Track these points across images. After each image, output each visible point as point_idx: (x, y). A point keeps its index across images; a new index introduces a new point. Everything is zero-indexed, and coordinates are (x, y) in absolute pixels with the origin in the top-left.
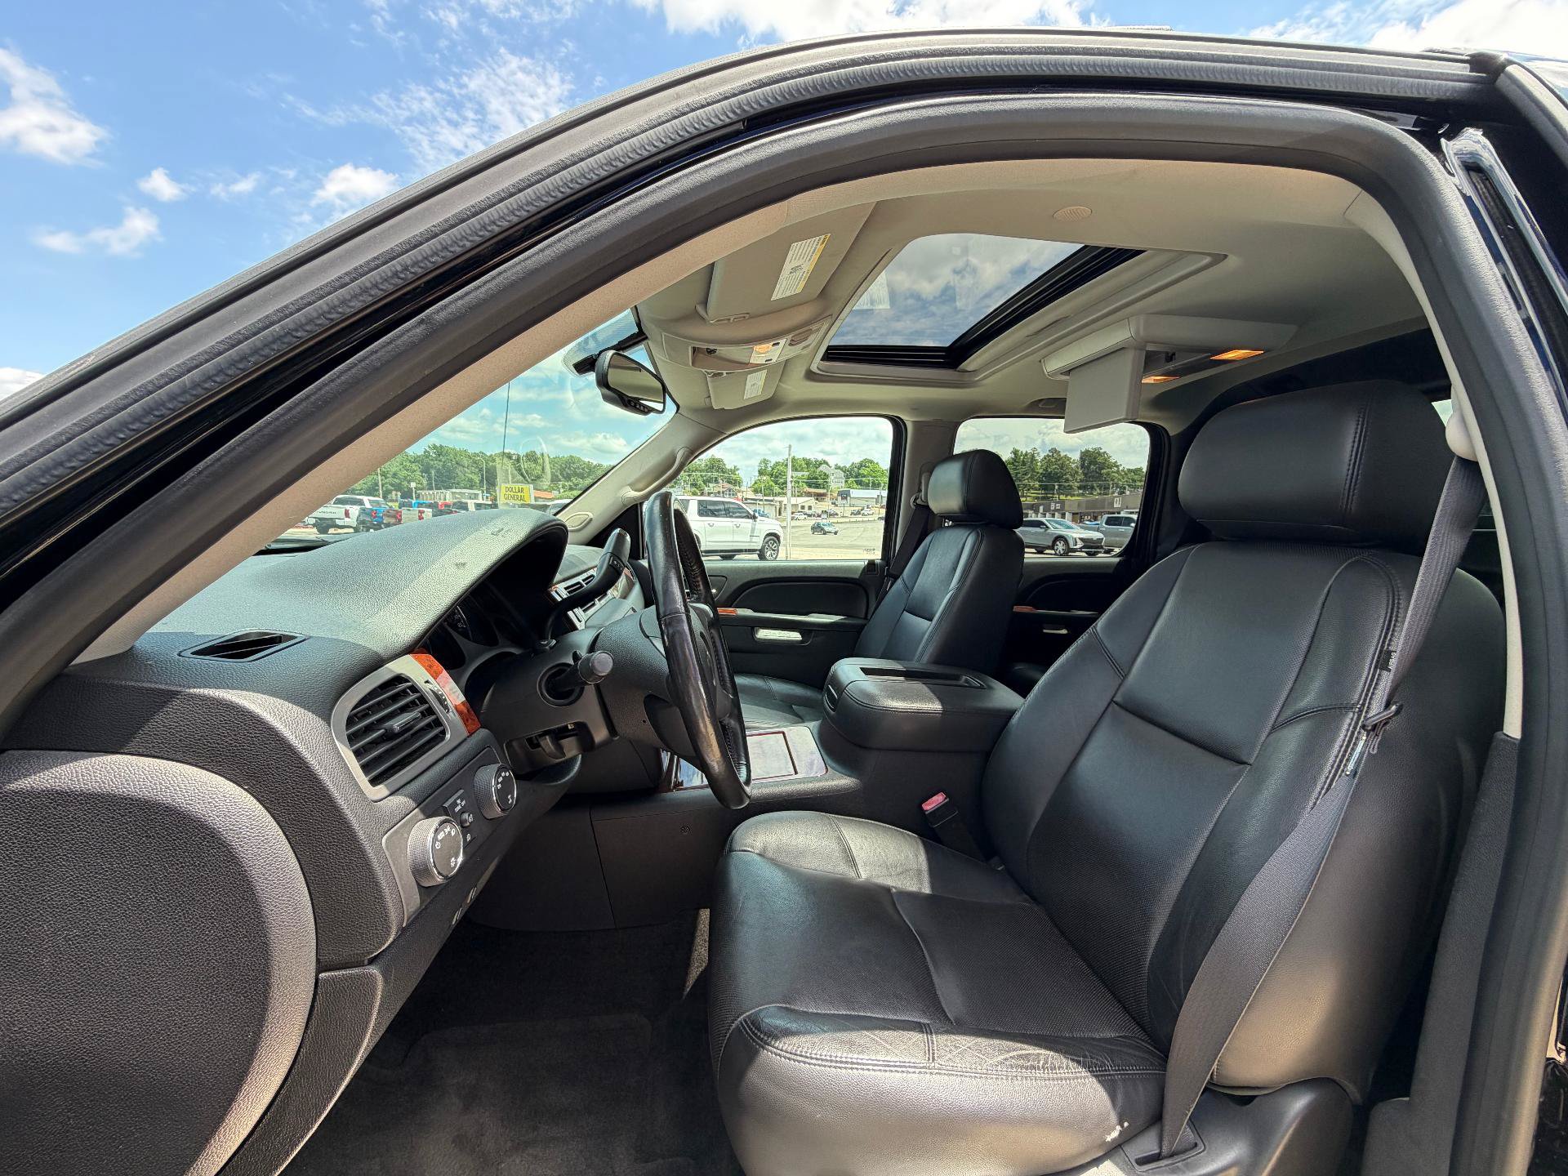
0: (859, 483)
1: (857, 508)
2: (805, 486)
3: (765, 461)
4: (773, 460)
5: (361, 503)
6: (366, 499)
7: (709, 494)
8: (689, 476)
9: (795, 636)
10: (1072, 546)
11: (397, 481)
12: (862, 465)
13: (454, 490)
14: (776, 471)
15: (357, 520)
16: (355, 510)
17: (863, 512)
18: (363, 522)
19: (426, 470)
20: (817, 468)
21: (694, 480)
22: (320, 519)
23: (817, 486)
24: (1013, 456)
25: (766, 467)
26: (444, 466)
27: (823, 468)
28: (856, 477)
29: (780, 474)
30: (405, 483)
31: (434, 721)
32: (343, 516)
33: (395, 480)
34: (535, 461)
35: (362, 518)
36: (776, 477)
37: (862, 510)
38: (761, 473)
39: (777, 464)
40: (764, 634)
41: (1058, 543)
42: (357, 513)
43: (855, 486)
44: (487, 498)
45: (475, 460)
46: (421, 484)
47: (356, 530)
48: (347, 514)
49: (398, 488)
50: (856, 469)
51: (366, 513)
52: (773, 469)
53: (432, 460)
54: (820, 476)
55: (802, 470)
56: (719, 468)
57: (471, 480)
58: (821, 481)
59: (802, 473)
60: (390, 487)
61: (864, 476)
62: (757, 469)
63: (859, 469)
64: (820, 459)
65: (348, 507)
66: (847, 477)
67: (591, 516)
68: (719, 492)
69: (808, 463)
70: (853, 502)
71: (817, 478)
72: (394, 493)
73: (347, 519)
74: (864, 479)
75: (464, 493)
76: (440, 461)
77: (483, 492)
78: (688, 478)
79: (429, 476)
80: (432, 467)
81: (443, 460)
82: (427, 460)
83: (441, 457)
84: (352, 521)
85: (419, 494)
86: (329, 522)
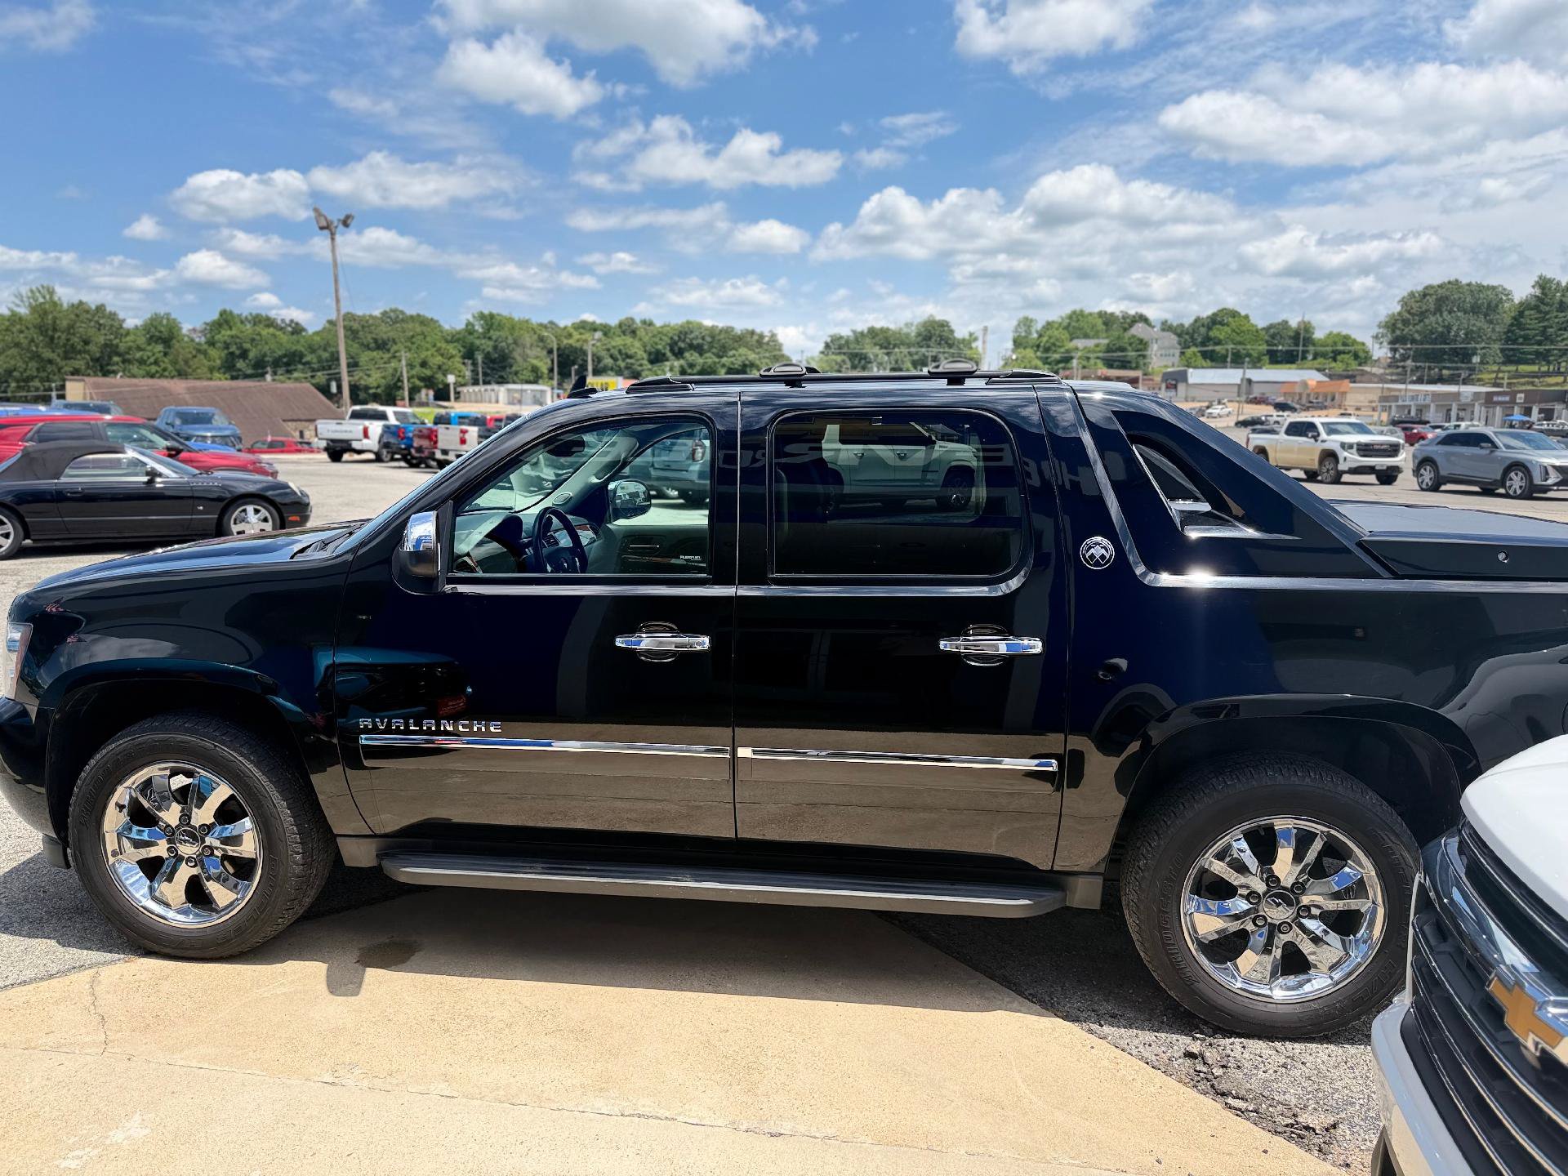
0: (1207, 355)
1: (1197, 405)
2: (1100, 363)
3: (1027, 322)
4: (1041, 318)
5: (382, 416)
6: (390, 410)
8: (888, 354)
10: (1538, 481)
11: (428, 372)
12: (1215, 321)
13: (511, 386)
14: (1045, 339)
15: (379, 442)
16: (376, 428)
17: (1210, 411)
18: (386, 445)
19: (469, 354)
20: (1125, 330)
21: (897, 362)
22: (333, 441)
23: (1125, 364)
24: (1538, 292)
25: (1029, 332)
26: (495, 348)
27: (1138, 330)
28: (1203, 344)
29: (1054, 344)
30: (439, 376)
32: (361, 435)
33: (424, 370)
34: (634, 332)
35: (385, 440)
36: (1047, 350)
37: (1208, 407)
38: (1018, 343)
39: (1049, 325)
41: (1512, 475)
42: (379, 432)
43: (1200, 361)
44: (559, 396)
45: (540, 335)
46: (464, 377)
48: (366, 434)
49: (429, 382)
50: (1203, 330)
51: (391, 433)
52: (1040, 336)
53: (478, 338)
54: (1130, 344)
55: (1096, 336)
57: (535, 370)
58: (1131, 354)
59: (1096, 341)
60: (418, 383)
61: (1219, 343)
62: (1011, 336)
63: (1209, 329)
64: (1132, 312)
65: (367, 423)
66: (1185, 346)
69: (1108, 320)
70: (1193, 392)
71: (1122, 349)
72: (424, 391)
73: (365, 441)
74: (1218, 348)
75: (526, 390)
76: (490, 338)
77: (553, 389)
78: (886, 358)
79: (475, 364)
80: (478, 349)
81: (494, 338)
82: (471, 337)
83: (492, 332)
84: (372, 443)
85: (459, 393)
86: (344, 445)
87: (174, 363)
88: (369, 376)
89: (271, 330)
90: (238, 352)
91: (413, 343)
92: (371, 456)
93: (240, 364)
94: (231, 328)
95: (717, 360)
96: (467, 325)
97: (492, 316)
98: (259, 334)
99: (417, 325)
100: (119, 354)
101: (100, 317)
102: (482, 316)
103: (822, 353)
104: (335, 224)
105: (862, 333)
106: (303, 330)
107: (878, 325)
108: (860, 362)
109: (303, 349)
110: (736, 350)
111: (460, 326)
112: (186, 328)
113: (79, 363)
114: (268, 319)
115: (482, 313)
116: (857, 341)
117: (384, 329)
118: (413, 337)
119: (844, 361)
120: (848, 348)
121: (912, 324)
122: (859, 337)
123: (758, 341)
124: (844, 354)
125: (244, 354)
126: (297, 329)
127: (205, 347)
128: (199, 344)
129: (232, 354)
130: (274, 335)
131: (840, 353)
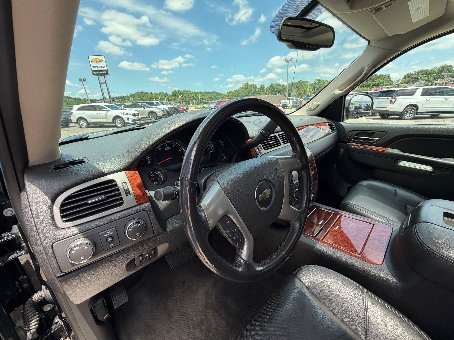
5: (293, 100)
6: (295, 98)
7: (436, 85)
8: (425, 77)
9: (429, 168)
11: (305, 92)
16: (291, 102)
22: (283, 104)
30: (307, 93)
31: (120, 198)
32: (288, 103)
40: (404, 164)
42: (292, 102)
46: (312, 93)
47: (291, 108)
49: (305, 94)
53: (316, 85)
56: (447, 70)
60: (303, 94)
67: (319, 103)
68: (443, 83)
72: (304, 96)
76: (319, 85)
79: (315, 90)
80: (316, 87)
81: (320, 84)
82: (315, 85)
83: (319, 83)
84: (291, 105)
85: (310, 96)
86: (285, 105)
87: (263, 93)
88: (294, 93)
89: (279, 86)
90: (273, 90)
91: (303, 86)
92: (290, 108)
93: (273, 93)
94: (272, 86)
95: (371, 83)
96: (314, 82)
97: (320, 80)
98: (277, 87)
99: (304, 83)
100: (256, 92)
101: (254, 86)
102: (318, 80)
103: (403, 78)
104: (289, 61)
105: (418, 72)
106: (284, 85)
107: (424, 69)
108: (415, 79)
109: (283, 89)
110: (377, 80)
111: (313, 82)
112: (266, 87)
113: (250, 94)
114: (278, 84)
115: (318, 79)
116: (416, 74)
117: (298, 84)
118: (303, 85)
119: (410, 80)
120: (412, 76)
121: (437, 68)
122: (417, 73)
123: (384, 77)
124: (410, 78)
125: (274, 90)
126: (283, 85)
127: (268, 90)
128: (268, 89)
129: (272, 91)
130: (279, 87)
131: (409, 78)
